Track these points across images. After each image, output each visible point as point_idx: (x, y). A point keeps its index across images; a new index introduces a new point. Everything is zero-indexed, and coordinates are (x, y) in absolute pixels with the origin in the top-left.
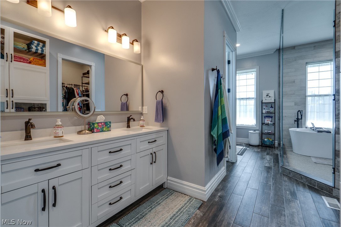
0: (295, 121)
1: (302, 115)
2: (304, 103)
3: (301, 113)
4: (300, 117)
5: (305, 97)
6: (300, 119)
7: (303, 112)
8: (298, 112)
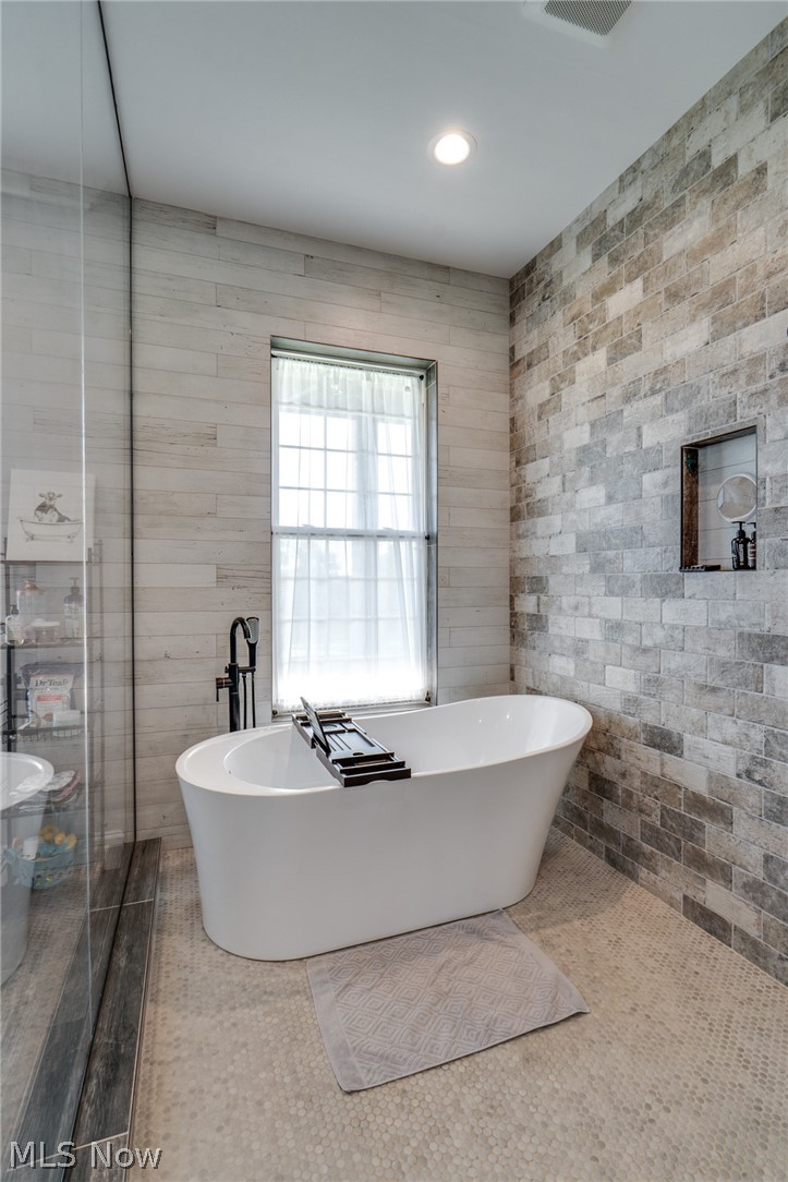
0: (219, 684)
1: (252, 647)
2: (263, 576)
3: (247, 635)
4: (243, 661)
5: (266, 537)
6: (244, 671)
7: (261, 626)
8: (234, 627)
